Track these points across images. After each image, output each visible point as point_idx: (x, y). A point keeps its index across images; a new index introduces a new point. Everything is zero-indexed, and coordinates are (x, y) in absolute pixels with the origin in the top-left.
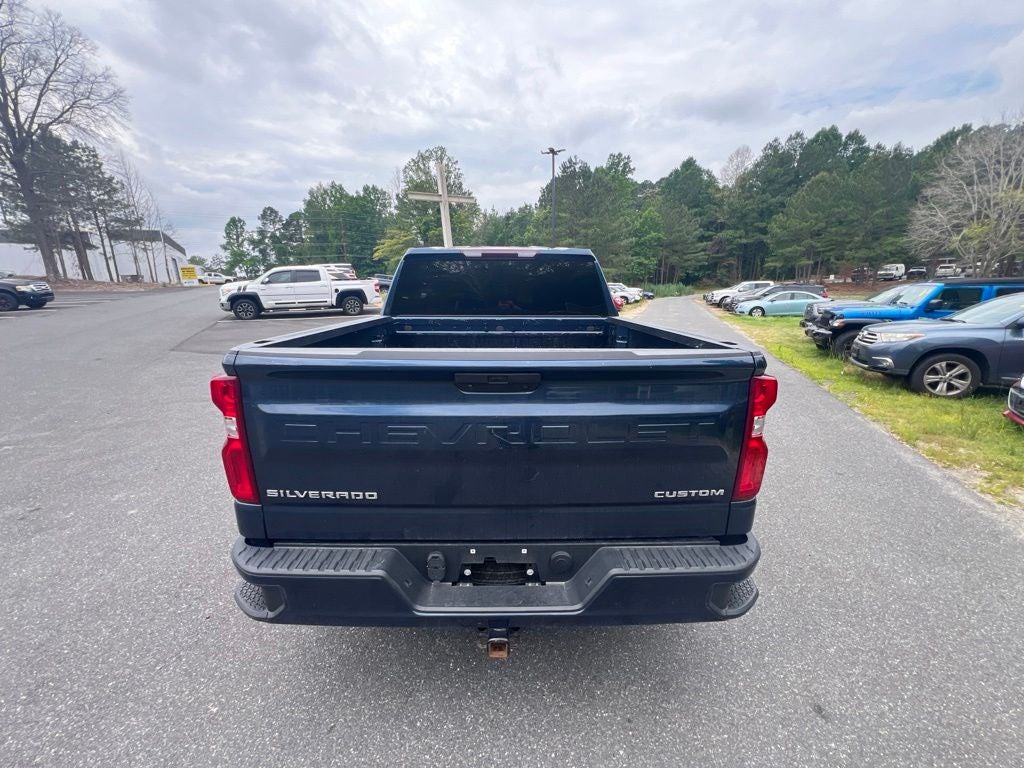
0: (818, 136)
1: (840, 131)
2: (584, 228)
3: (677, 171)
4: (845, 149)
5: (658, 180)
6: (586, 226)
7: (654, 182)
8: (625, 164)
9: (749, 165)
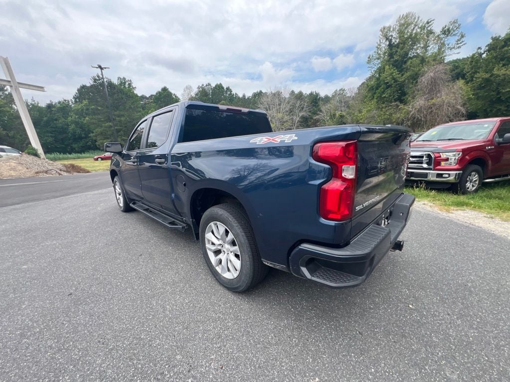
0: (216, 86)
1: (223, 85)
2: (118, 117)
3: (159, 92)
4: (226, 93)
5: (150, 95)
6: (119, 116)
7: (148, 97)
8: (129, 84)
9: (193, 94)
